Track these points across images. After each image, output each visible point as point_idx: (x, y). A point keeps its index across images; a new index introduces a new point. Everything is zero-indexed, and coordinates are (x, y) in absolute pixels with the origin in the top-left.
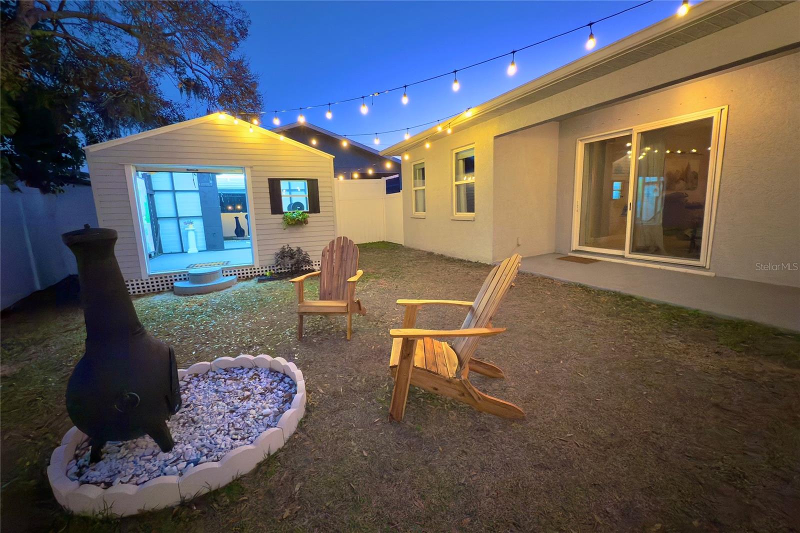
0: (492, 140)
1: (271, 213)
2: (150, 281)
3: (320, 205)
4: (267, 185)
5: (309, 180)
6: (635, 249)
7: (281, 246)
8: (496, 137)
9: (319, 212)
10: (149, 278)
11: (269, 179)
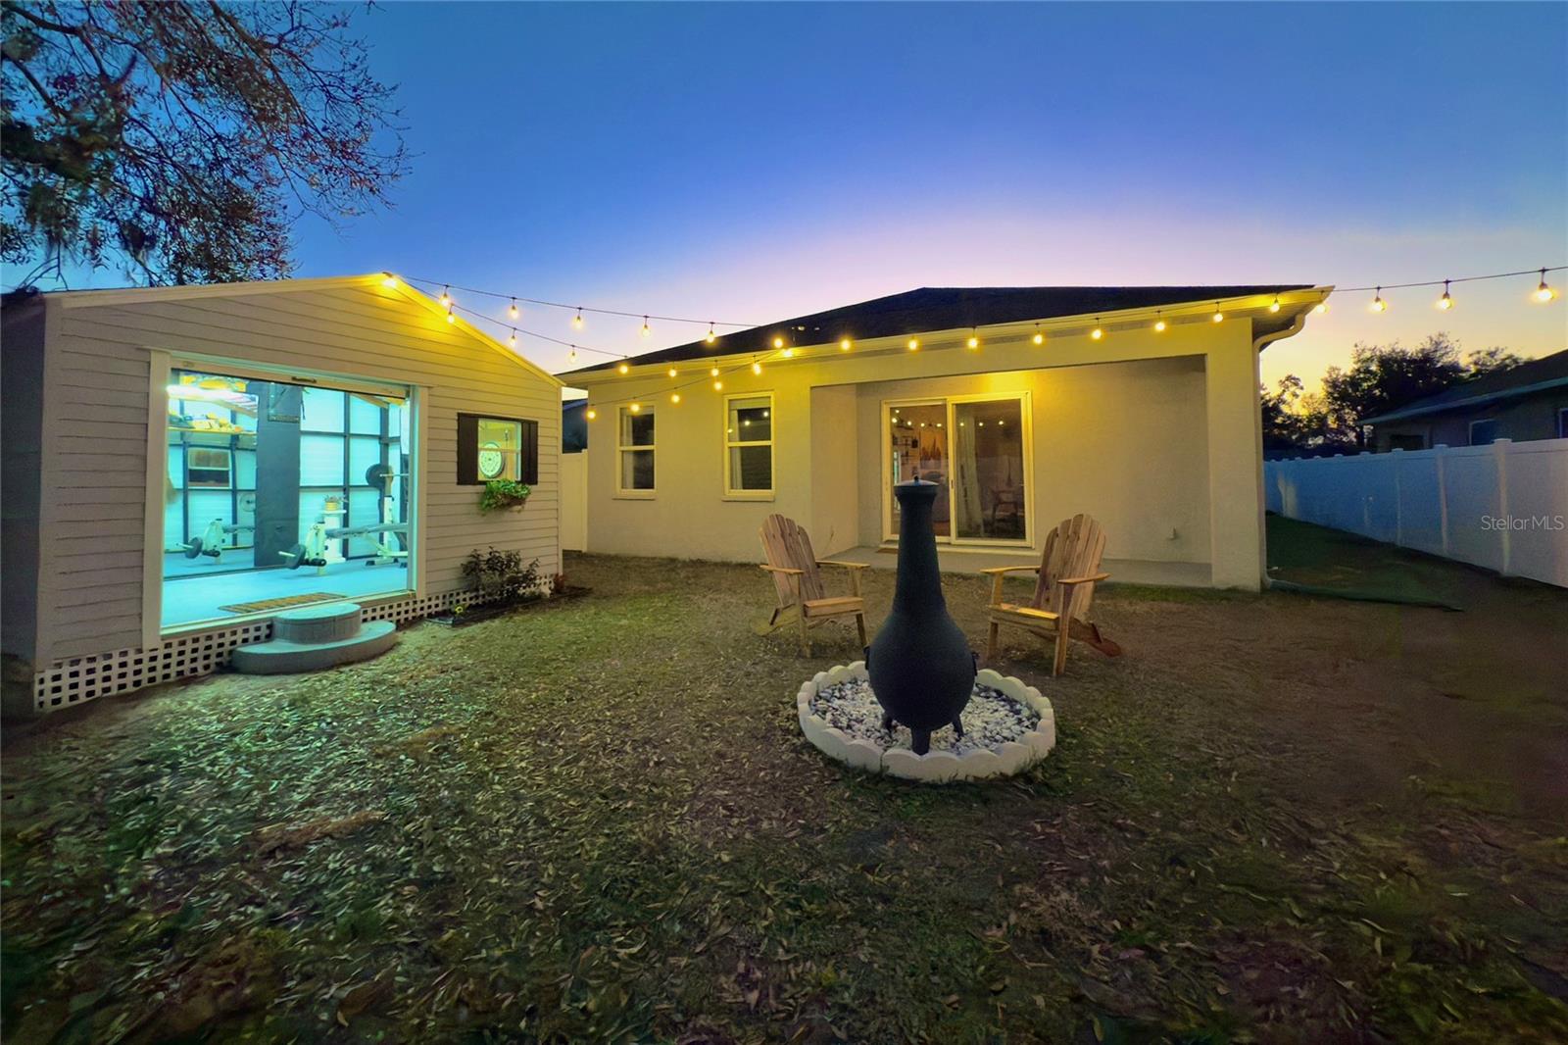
0: (807, 392)
1: (456, 480)
2: (160, 653)
3: (539, 470)
4: (455, 425)
5: (523, 422)
6: (961, 534)
7: (469, 551)
8: (812, 388)
9: (536, 483)
10: (161, 645)
11: (459, 415)
